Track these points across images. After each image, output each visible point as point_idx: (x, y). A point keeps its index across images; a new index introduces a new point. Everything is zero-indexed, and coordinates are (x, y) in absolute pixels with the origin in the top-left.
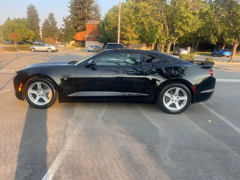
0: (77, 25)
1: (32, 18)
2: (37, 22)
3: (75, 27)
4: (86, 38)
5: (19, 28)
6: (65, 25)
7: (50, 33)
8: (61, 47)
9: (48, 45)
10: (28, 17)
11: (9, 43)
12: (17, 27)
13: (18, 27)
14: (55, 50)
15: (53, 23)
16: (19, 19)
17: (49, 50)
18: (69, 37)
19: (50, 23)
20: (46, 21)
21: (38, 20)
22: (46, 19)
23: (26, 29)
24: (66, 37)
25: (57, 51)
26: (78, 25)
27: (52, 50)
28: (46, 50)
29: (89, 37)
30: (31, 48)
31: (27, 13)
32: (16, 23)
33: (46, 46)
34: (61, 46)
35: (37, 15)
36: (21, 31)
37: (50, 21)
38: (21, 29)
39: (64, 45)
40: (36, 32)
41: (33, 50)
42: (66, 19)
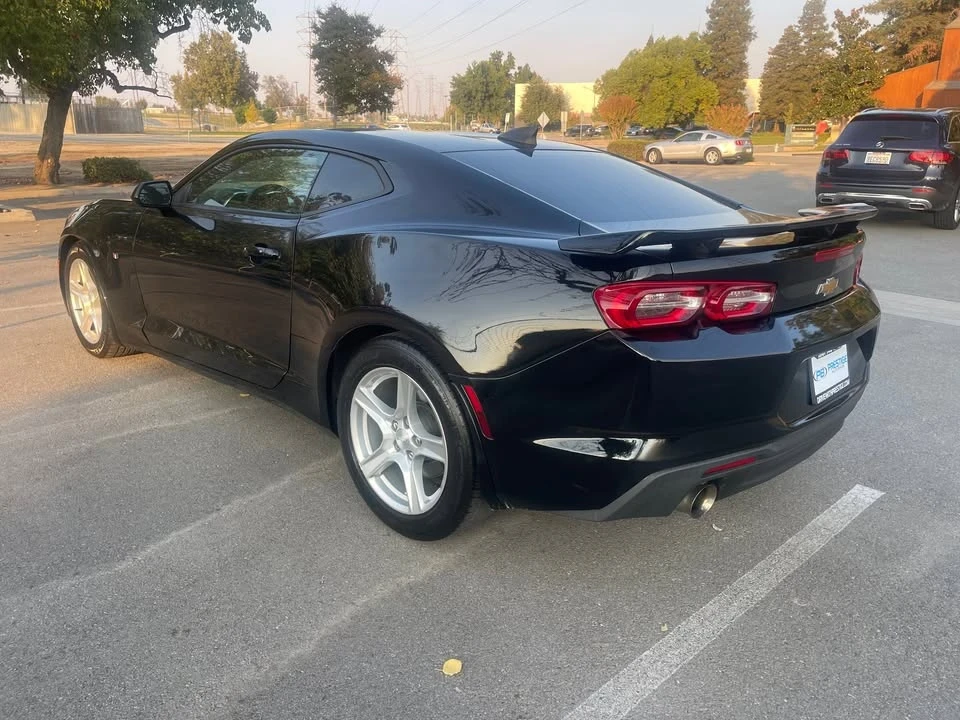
0: (907, 40)
1: (724, 30)
2: (739, 44)
3: (899, 46)
4: (934, 97)
5: (669, 74)
6: (839, 44)
7: (793, 84)
8: (797, 141)
9: (709, 137)
10: (710, 28)
11: (637, 134)
12: (661, 74)
13: (665, 71)
14: (735, 156)
15: (813, 42)
16: (677, 40)
17: (712, 158)
18: (846, 97)
19: (802, 44)
20: (790, 37)
21: (748, 36)
22: (790, 27)
23: (694, 77)
24: (834, 96)
25: (744, 158)
26: (915, 37)
27: (723, 154)
28: (700, 154)
29: (945, 90)
30: (648, 148)
31: (708, 11)
32: (660, 57)
33: (703, 138)
34: (796, 138)
35: (747, 15)
36: (675, 86)
37: (802, 34)
38: (672, 78)
39: (811, 134)
40: (730, 84)
41: (653, 157)
42: (847, 14)
